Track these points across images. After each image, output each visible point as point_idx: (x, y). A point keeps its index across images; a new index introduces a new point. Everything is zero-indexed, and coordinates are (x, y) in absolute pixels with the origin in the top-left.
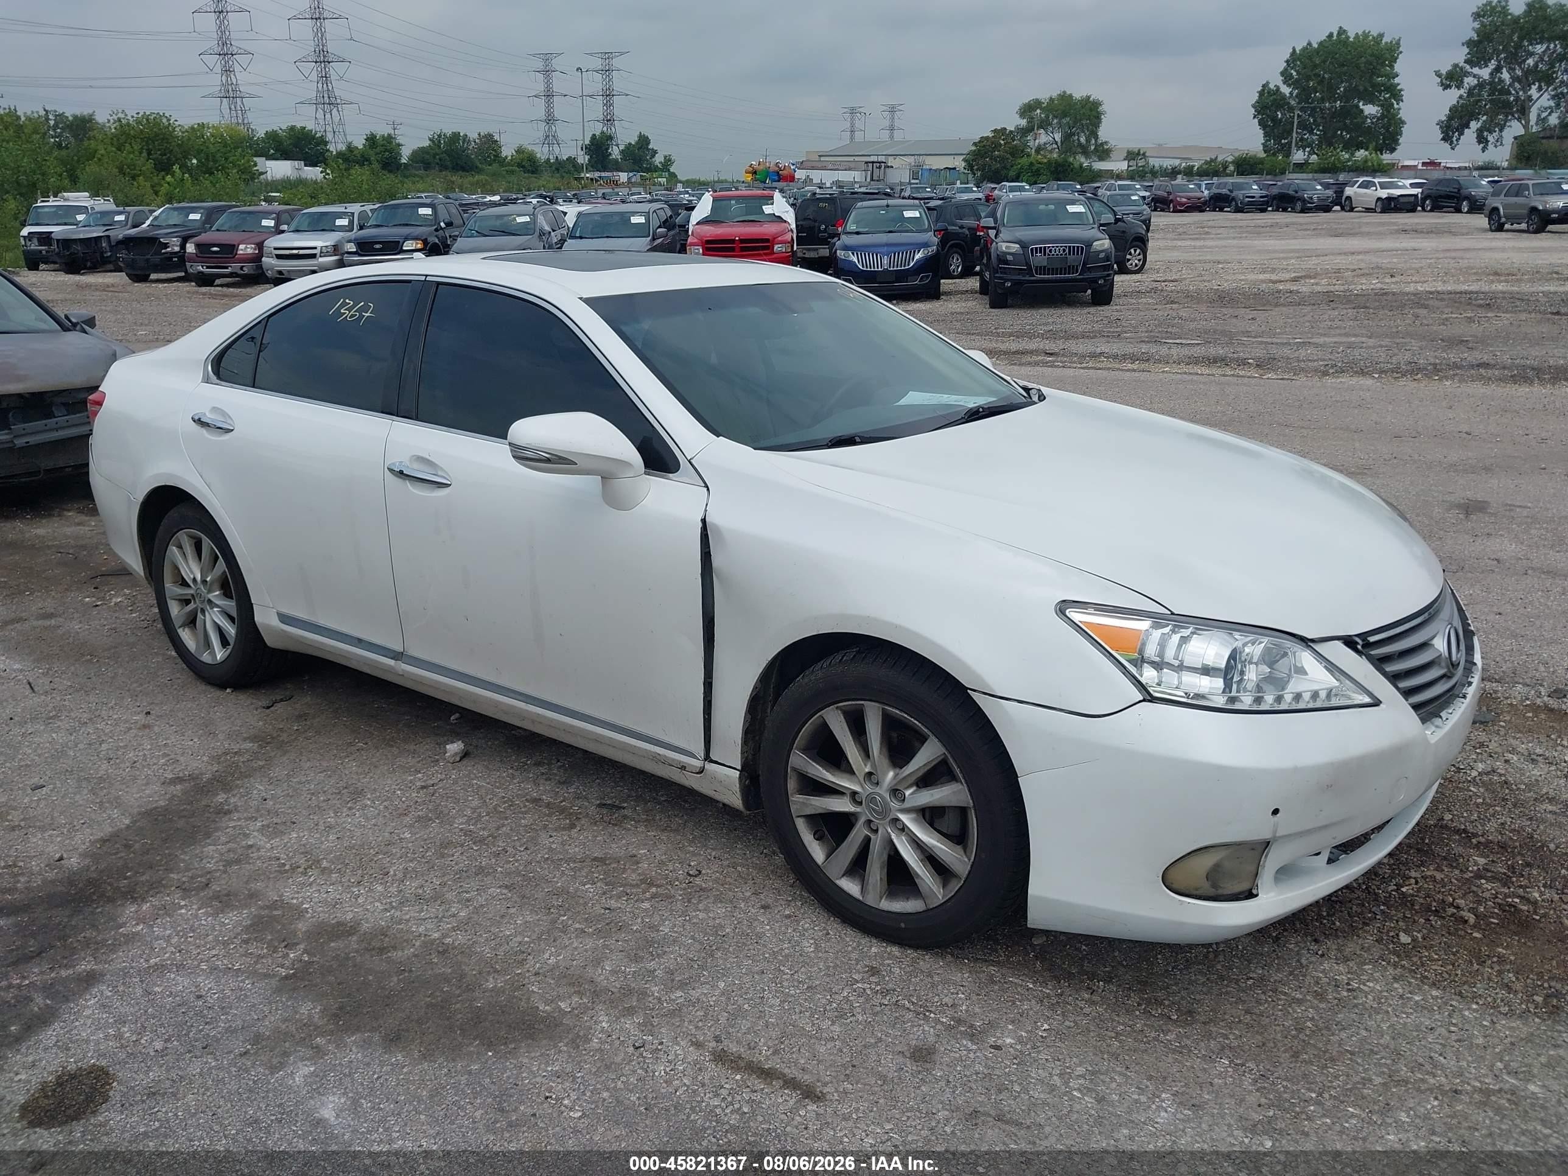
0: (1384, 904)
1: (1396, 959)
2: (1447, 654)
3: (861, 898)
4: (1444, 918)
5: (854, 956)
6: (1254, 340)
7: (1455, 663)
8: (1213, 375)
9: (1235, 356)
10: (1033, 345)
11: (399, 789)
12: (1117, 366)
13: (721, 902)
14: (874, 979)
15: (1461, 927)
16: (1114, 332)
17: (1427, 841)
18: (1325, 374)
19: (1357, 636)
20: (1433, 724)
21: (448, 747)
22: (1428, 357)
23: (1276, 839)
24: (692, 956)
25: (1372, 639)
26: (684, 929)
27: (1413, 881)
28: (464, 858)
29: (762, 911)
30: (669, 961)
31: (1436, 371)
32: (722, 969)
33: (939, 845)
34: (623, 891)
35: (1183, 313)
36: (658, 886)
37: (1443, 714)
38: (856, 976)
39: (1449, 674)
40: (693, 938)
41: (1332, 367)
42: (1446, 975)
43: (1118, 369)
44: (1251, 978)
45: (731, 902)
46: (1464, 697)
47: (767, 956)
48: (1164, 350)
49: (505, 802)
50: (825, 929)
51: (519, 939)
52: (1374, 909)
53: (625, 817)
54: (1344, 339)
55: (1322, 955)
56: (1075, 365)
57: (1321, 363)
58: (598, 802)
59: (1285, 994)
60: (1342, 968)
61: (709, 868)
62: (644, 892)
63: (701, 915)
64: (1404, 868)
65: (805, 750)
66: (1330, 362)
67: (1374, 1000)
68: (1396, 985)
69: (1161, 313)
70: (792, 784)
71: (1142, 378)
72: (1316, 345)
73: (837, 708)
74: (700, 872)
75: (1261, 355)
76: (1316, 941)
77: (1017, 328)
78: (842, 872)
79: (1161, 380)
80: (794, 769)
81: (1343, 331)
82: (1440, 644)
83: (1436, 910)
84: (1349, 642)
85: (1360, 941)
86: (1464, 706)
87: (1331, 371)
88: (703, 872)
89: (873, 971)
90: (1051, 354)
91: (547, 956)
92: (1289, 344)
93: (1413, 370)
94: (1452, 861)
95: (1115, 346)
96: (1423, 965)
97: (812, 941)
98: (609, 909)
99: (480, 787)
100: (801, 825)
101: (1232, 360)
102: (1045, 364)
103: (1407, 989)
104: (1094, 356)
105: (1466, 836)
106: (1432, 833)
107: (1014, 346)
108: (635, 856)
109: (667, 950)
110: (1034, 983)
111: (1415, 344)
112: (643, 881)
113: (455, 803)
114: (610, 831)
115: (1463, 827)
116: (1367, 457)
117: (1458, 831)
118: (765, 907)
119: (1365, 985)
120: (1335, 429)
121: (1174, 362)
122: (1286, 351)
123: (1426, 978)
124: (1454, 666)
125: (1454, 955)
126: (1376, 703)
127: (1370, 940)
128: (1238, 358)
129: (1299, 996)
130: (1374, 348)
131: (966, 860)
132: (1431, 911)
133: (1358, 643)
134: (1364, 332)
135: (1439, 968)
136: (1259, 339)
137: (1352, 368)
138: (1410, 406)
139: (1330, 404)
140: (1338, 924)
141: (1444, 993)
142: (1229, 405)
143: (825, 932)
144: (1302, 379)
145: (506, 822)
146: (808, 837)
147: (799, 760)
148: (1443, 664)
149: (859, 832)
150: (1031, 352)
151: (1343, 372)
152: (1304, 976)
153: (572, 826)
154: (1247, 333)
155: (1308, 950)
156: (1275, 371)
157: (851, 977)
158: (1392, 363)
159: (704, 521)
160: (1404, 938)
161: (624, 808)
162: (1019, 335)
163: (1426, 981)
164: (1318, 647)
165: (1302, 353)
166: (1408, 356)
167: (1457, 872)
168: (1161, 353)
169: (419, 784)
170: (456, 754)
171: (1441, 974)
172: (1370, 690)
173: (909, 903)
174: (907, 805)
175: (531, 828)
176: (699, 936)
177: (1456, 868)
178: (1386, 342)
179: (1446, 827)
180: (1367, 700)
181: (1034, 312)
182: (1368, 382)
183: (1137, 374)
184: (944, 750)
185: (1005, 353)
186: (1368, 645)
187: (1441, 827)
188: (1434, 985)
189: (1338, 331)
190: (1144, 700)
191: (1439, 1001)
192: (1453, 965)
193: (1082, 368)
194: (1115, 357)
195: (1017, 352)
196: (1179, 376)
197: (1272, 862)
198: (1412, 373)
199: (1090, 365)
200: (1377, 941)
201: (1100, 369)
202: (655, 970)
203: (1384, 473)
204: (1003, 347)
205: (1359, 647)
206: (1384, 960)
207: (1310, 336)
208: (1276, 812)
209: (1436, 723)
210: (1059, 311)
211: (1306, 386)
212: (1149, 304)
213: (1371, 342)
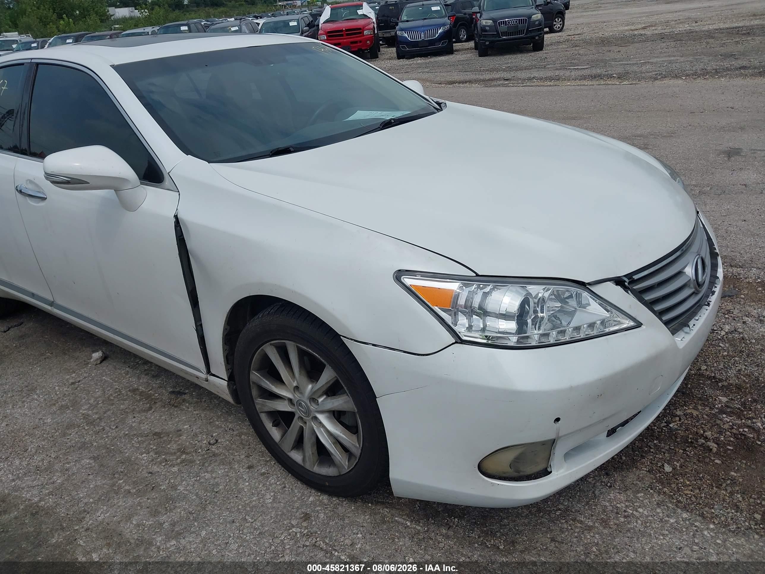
0: (657, 439)
1: (660, 487)
2: (694, 278)
3: (303, 465)
4: (696, 447)
5: (297, 505)
6: (618, 63)
7: (701, 283)
8: (593, 85)
9: (606, 73)
10: (497, 76)
11: (58, 386)
12: (542, 84)
13: (223, 464)
14: (305, 524)
15: (707, 455)
16: (542, 65)
17: (689, 386)
18: (656, 79)
19: (625, 276)
20: (683, 331)
21: (93, 355)
22: (713, 65)
23: (559, 438)
24: (191, 510)
25: (636, 277)
26: (194, 488)
27: (678, 419)
28: (77, 436)
29: (247, 470)
30: (175, 516)
31: (717, 73)
32: (208, 520)
33: (341, 435)
34: (164, 458)
35: (581, 52)
36: (187, 454)
37: (691, 323)
38: (294, 522)
39: (696, 292)
40: (197, 495)
41: (660, 75)
42: (693, 499)
43: (541, 86)
44: (559, 509)
45: (230, 463)
46: (708, 305)
47: (240, 507)
48: (568, 73)
49: (116, 392)
50: (284, 483)
51: (86, 500)
52: (650, 444)
53: (184, 400)
54: (666, 59)
55: (610, 487)
56: (519, 85)
57: (654, 73)
58: (171, 390)
59: (581, 522)
60: (622, 497)
61: (224, 438)
62: (177, 459)
63: (208, 476)
64: (673, 408)
65: (258, 370)
66: (659, 72)
67: (642, 524)
68: (658, 510)
69: (569, 53)
70: (255, 392)
71: (553, 90)
72: (652, 63)
73: (271, 344)
74: (217, 441)
75: (621, 72)
76: (607, 474)
77: (491, 66)
78: (291, 448)
79: (563, 90)
80: (254, 383)
81: (668, 54)
82: (689, 271)
83: (691, 442)
84: (618, 281)
85: (638, 473)
86: (707, 313)
87: (659, 77)
88: (219, 441)
89: (306, 517)
90: (507, 80)
91: (98, 514)
92: (637, 64)
93: (704, 74)
94: (705, 401)
95: (542, 73)
96: (678, 489)
97: (272, 494)
98: (151, 473)
99: (106, 381)
100: (264, 418)
101: (604, 75)
102: (503, 85)
103: (666, 513)
104: (530, 79)
105: (715, 381)
106: (693, 379)
107: (487, 76)
108: (181, 430)
109: (178, 505)
110: (411, 521)
111: (706, 59)
112: (179, 450)
113: (86, 395)
114: (171, 411)
115: (713, 375)
116: (674, 126)
117: (709, 378)
118: (250, 467)
119: (637, 511)
120: (657, 111)
121: (573, 79)
122: (635, 68)
123: (679, 502)
124: (699, 285)
125: (701, 480)
126: (639, 325)
127: (643, 472)
128: (608, 74)
129: (591, 524)
130: (684, 62)
131: (358, 445)
132: (688, 442)
133: (625, 281)
134: (679, 54)
135: (689, 492)
136: (621, 63)
137: (670, 75)
138: (700, 94)
139: (655, 96)
140: (624, 458)
141: (692, 515)
142: (599, 102)
143: (283, 485)
144: (643, 83)
145: (112, 407)
146: (268, 425)
147: (255, 376)
148: (692, 286)
149: (296, 424)
150: (497, 79)
151: (666, 77)
152: (596, 505)
153: (150, 408)
154: (615, 60)
155: (602, 482)
156: (628, 80)
157: (290, 523)
158: (693, 70)
159: (176, 217)
160: (668, 468)
161: (185, 394)
162: (491, 70)
163: (679, 504)
164: (594, 289)
165: (644, 68)
166: (702, 66)
167: (707, 409)
168: (566, 75)
169: (71, 381)
170: (97, 359)
171: (691, 497)
172: (634, 316)
173: (330, 469)
174: (320, 409)
175: (125, 412)
176: (201, 493)
177: (707, 406)
178: (691, 58)
179: (702, 375)
180: (632, 323)
181: (502, 57)
182: (680, 82)
183: (550, 88)
184: (336, 375)
185: (484, 80)
186: (633, 282)
187: (699, 375)
188: (685, 508)
189: (665, 54)
190: (456, 342)
191: (687, 522)
192: (699, 489)
193: (523, 86)
194: (541, 79)
195: (490, 80)
196: (573, 87)
197: (559, 451)
198: (703, 75)
199: (528, 84)
200: (649, 471)
201: (532, 86)
202: (164, 523)
203: (683, 135)
204: (482, 77)
205: (626, 284)
206: (652, 489)
207: (649, 58)
208: (558, 420)
209: (685, 331)
210: (515, 56)
211: (644, 87)
212: (564, 48)
213: (682, 59)
